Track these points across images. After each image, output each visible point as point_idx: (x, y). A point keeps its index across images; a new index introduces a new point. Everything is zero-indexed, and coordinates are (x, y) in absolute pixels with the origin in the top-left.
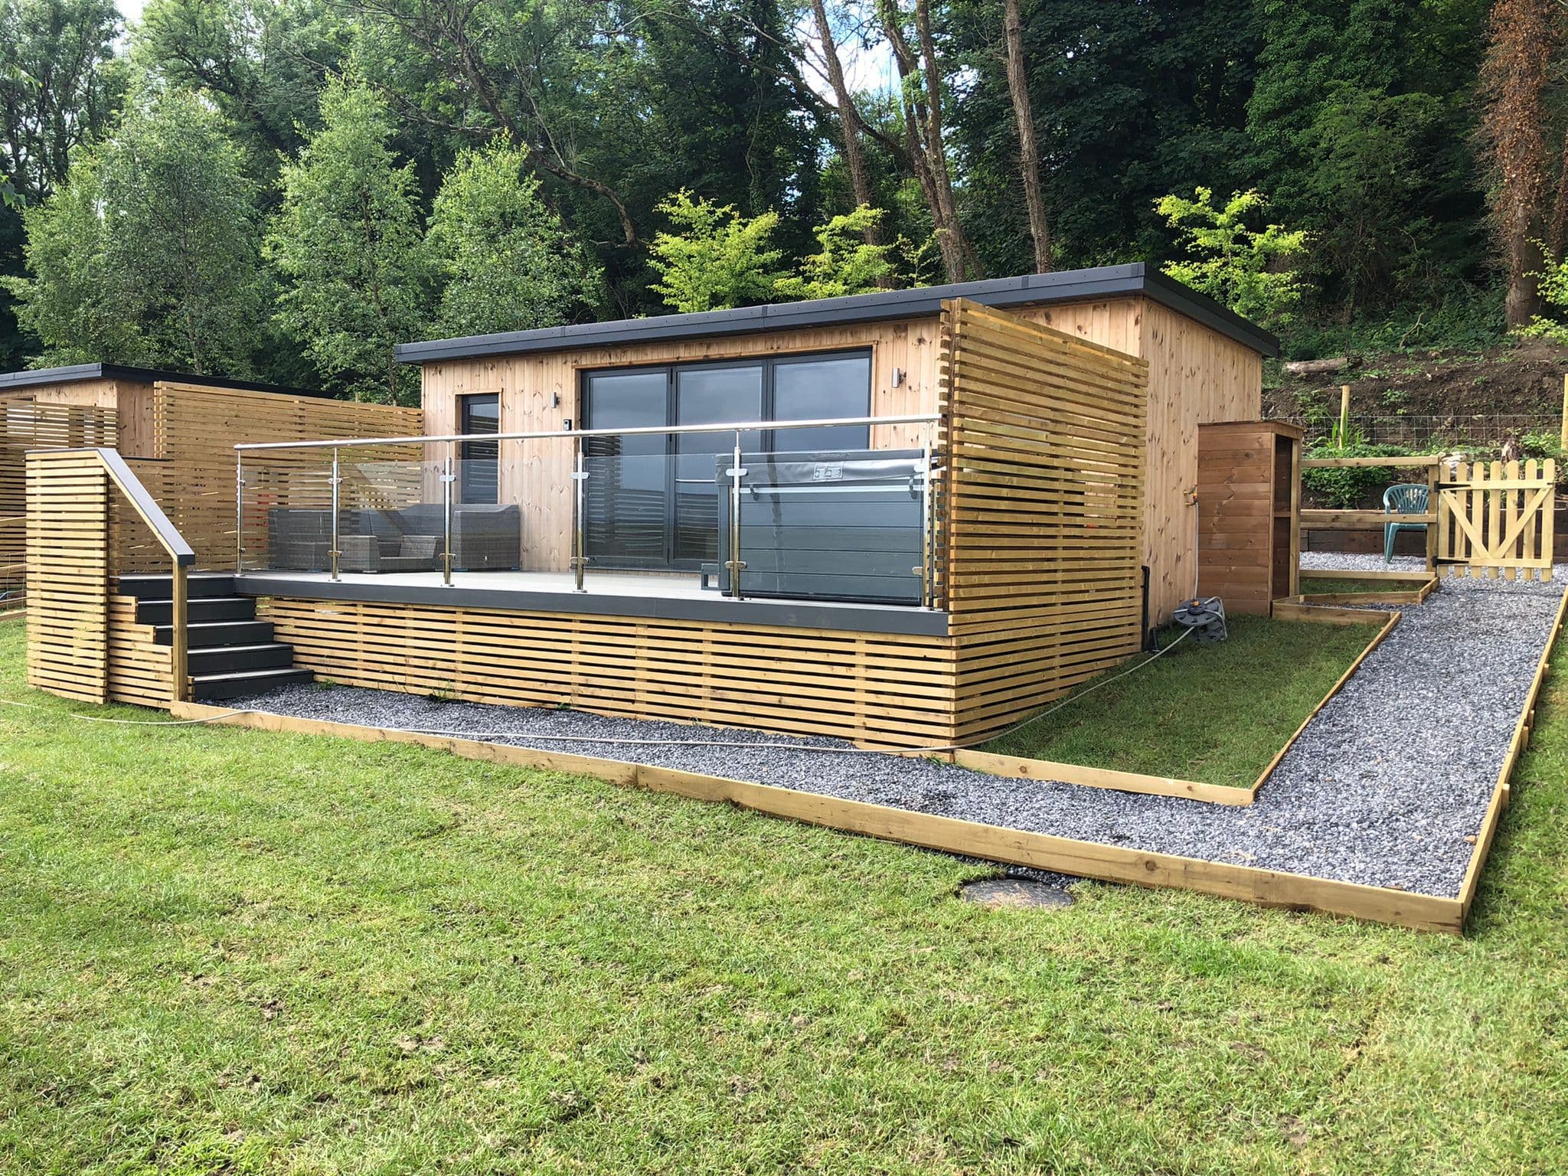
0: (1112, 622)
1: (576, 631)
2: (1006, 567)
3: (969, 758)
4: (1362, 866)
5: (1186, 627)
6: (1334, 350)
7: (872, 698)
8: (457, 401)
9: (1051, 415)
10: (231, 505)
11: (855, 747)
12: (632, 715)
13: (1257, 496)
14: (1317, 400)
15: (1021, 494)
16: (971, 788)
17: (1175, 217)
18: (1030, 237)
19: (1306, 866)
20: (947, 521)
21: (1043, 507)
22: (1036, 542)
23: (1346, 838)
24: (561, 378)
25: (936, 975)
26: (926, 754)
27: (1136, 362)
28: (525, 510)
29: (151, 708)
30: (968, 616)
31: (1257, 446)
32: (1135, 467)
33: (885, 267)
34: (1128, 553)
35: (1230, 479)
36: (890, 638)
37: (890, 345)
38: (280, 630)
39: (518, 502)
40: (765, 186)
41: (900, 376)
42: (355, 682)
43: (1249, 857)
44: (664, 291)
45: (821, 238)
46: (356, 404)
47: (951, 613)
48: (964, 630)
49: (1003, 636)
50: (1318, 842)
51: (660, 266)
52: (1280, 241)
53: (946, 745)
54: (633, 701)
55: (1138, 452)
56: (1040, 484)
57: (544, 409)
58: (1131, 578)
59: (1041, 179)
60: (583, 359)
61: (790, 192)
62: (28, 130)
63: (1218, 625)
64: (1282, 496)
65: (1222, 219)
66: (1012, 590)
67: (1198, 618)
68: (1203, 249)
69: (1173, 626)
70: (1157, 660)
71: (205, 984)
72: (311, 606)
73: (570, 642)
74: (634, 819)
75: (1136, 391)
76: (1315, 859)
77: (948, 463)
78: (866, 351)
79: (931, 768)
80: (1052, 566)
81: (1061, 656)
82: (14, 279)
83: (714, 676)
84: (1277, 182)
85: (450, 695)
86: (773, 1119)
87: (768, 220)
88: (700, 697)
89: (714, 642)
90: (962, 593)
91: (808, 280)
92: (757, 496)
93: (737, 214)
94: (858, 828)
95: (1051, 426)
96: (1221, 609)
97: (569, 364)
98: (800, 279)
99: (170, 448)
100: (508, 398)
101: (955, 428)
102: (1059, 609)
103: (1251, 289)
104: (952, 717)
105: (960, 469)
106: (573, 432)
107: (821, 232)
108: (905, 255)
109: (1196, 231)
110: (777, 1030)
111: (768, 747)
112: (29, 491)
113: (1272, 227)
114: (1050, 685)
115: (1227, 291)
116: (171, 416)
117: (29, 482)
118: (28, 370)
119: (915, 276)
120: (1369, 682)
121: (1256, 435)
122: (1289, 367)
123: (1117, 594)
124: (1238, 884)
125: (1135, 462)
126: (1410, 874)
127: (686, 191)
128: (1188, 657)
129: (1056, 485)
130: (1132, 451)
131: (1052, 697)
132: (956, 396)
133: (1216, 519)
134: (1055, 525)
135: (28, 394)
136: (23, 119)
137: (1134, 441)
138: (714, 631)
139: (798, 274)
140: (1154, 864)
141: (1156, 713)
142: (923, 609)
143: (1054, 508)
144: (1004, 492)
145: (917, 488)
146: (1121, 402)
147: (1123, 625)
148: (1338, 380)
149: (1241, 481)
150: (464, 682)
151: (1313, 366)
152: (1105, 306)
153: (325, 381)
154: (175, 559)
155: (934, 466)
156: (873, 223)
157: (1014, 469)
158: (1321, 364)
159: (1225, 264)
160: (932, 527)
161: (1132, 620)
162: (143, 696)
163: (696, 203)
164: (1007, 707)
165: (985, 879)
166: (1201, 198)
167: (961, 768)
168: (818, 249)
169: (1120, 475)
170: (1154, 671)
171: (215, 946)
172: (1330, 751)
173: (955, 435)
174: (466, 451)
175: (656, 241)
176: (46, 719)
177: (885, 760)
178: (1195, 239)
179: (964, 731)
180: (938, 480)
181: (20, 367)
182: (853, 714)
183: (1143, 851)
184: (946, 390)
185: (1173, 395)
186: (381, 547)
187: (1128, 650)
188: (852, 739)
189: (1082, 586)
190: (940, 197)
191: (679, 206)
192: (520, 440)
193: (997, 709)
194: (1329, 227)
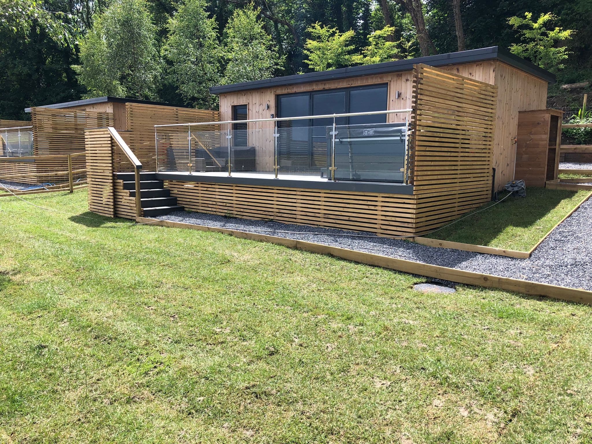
0: (479, 189)
1: (275, 193)
2: (437, 168)
3: (420, 240)
4: (570, 281)
5: (509, 192)
6: (583, 79)
7: (384, 218)
8: (232, 108)
9: (457, 109)
10: (153, 148)
11: (377, 236)
12: (295, 224)
13: (542, 140)
14: (574, 100)
15: (444, 140)
16: (420, 251)
17: (516, 25)
18: (456, 36)
19: (547, 280)
20: (414, 151)
21: (453, 145)
22: (449, 159)
23: (565, 271)
24: (270, 99)
25: (401, 314)
26: (404, 238)
27: (493, 87)
28: (257, 149)
29: (129, 219)
30: (421, 187)
31: (543, 120)
32: (491, 129)
33: (395, 51)
34: (487, 163)
35: (531, 133)
36: (391, 195)
37: (395, 82)
38: (172, 192)
39: (255, 145)
40: (349, 19)
41: (398, 94)
42: (199, 211)
43: (525, 277)
44: (310, 63)
45: (371, 39)
46: (196, 110)
47: (415, 186)
48: (420, 192)
49: (435, 195)
50: (553, 272)
51: (308, 53)
52: (560, 35)
53: (412, 235)
54: (296, 219)
55: (492, 123)
56: (451, 136)
57: (263, 110)
58: (488, 172)
59: (461, 12)
60: (278, 91)
61: (359, 21)
62: (77, 9)
63: (523, 191)
64: (552, 140)
65: (536, 25)
66: (439, 177)
67: (514, 188)
68: (528, 39)
69: (504, 192)
70: (497, 204)
71: (152, 309)
72: (182, 184)
73: (273, 197)
74: (296, 259)
75: (492, 99)
76: (551, 278)
77: (415, 128)
78: (386, 85)
79: (405, 243)
80: (456, 168)
81: (458, 202)
82: (76, 66)
83: (325, 210)
84: (563, 8)
85: (232, 216)
86: (341, 358)
87: (350, 34)
88: (320, 217)
89: (325, 197)
90: (419, 178)
91: (365, 56)
92: (341, 142)
93: (338, 31)
94: (376, 264)
95: (456, 113)
96: (524, 184)
97: (273, 93)
98: (362, 56)
99: (132, 127)
100: (250, 107)
101: (418, 115)
102: (458, 184)
103: (547, 55)
104: (414, 225)
105: (420, 131)
106: (274, 119)
107: (371, 37)
108: (403, 46)
109: (525, 31)
110: (343, 330)
111: (344, 235)
112: (86, 143)
113: (557, 28)
114: (454, 213)
115: (536, 56)
116: (132, 115)
117: (86, 140)
118: (82, 99)
119: (407, 54)
120: (583, 213)
121: (543, 115)
122: (563, 86)
123: (482, 179)
124: (519, 286)
125: (491, 127)
126: (589, 284)
127: (318, 23)
128: (510, 203)
129: (458, 136)
130: (490, 123)
131: (454, 218)
132: (419, 102)
133: (524, 149)
134: (457, 152)
135: (83, 108)
136: (75, 5)
137: (491, 119)
138: (325, 193)
139: (361, 54)
140: (487, 279)
141: (494, 224)
142: (404, 184)
143: (457, 145)
144: (437, 139)
145: (403, 138)
146: (486, 103)
147: (484, 191)
148: (584, 91)
149: (535, 134)
150: (236, 211)
151: (574, 86)
152: (481, 64)
153: (185, 101)
154: (135, 167)
155: (409, 130)
156: (391, 33)
157: (441, 130)
158: (578, 85)
159: (537, 45)
160: (408, 153)
161: (488, 189)
162: (126, 215)
163: (322, 27)
164: (436, 222)
165: (423, 283)
166: (527, 17)
167: (417, 244)
168: (369, 44)
169: (485, 132)
170: (495, 209)
171: (154, 297)
172: (562, 239)
173: (418, 117)
174: (235, 127)
175: (307, 43)
176: (95, 222)
177: (388, 240)
178: (524, 34)
179: (419, 230)
180: (411, 135)
181: (79, 98)
182: (376, 224)
183: (484, 274)
184: (414, 100)
185: (508, 100)
186: (206, 162)
187: (485, 200)
188: (376, 233)
189: (468, 176)
190: (419, 21)
191: (316, 29)
192: (255, 122)
193: (432, 222)
194: (584, 27)
